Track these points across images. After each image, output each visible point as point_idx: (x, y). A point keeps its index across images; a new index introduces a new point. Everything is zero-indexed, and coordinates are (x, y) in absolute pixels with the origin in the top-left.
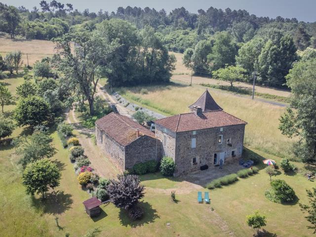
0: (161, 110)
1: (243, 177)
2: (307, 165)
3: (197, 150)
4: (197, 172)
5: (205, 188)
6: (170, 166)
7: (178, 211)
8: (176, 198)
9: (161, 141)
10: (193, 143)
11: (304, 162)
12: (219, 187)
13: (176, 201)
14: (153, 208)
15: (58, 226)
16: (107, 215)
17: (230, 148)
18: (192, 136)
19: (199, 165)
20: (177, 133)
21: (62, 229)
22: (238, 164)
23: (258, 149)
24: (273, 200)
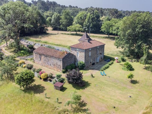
0: (56, 45)
1: (110, 65)
2: (128, 58)
3: (91, 57)
4: (91, 66)
5: (100, 71)
6: (83, 64)
7: (97, 80)
8: (93, 76)
9: (75, 55)
10: (90, 54)
11: (127, 57)
12: (105, 69)
13: (94, 77)
14: (86, 81)
15: (47, 98)
16: (67, 88)
17: (101, 55)
18: (89, 51)
19: (92, 63)
20: (85, 50)
21: (49, 98)
22: (104, 61)
23: (108, 54)
24: (127, 70)
